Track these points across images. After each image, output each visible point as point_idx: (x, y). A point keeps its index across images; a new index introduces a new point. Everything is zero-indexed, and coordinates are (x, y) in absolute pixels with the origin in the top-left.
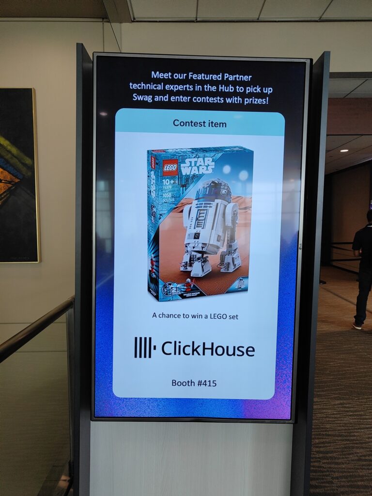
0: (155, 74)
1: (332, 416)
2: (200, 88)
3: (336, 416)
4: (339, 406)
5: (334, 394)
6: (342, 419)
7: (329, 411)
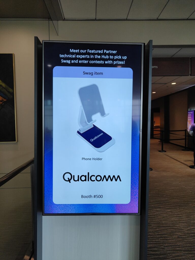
0: (72, 50)
1: (166, 217)
2: (93, 57)
3: (168, 217)
4: (169, 212)
5: (168, 206)
6: (171, 218)
7: (165, 215)
